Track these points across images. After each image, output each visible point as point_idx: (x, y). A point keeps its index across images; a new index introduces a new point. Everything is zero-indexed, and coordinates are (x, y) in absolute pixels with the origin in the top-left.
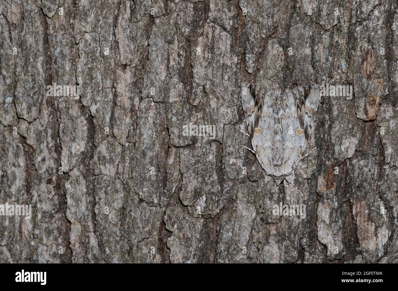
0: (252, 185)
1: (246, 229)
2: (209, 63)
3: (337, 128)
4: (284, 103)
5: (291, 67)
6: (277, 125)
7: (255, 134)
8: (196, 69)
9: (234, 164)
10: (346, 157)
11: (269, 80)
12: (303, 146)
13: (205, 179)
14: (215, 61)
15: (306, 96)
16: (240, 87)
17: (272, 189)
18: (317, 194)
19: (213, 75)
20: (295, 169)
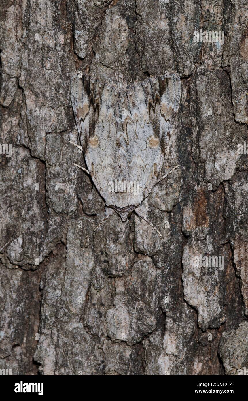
0: (87, 221)
1: (81, 284)
2: (24, 44)
3: (209, 137)
5: (140, 48)
6: (120, 133)
7: (91, 146)
8: (6, 54)
9: (61, 191)
10: (223, 178)
11: (107, 67)
12: (159, 164)
13: (21, 213)
14: (32, 41)
15: (162, 90)
16: (69, 78)
17: (117, 227)
18: (183, 233)
19: (28, 62)
20: (147, 196)
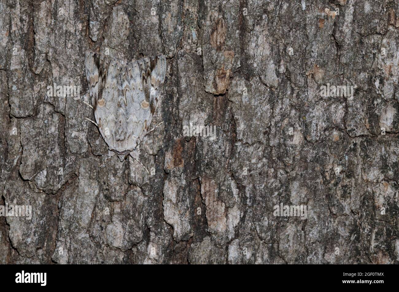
0: (95, 160)
1: (89, 206)
2: (52, 30)
3: (185, 102)
4: (129, 74)
5: (137, 36)
6: (121, 97)
7: (99, 106)
8: (38, 36)
9: (76, 137)
11: (113, 49)
12: (149, 121)
13: (46, 153)
14: (58, 28)
15: (152, 67)
16: (84, 55)
17: (116, 165)
18: (165, 171)
19: (55, 43)
20: (140, 144)
